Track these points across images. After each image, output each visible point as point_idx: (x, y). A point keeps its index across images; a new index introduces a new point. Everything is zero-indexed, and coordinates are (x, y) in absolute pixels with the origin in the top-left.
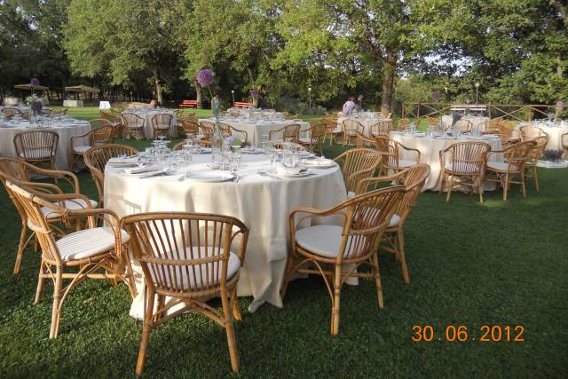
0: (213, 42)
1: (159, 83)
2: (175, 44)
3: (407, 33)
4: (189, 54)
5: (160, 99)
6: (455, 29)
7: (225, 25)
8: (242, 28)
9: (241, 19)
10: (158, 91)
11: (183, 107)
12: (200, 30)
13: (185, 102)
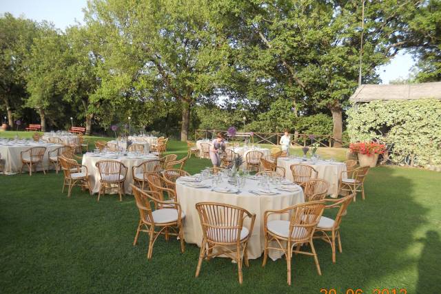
0: (48, 79)
1: (10, 110)
2: (18, 78)
3: (191, 79)
4: (30, 88)
5: (10, 123)
6: (223, 78)
7: (57, 66)
8: (71, 69)
9: (72, 61)
10: (9, 116)
11: (29, 130)
12: (37, 68)
13: (31, 126)
